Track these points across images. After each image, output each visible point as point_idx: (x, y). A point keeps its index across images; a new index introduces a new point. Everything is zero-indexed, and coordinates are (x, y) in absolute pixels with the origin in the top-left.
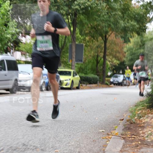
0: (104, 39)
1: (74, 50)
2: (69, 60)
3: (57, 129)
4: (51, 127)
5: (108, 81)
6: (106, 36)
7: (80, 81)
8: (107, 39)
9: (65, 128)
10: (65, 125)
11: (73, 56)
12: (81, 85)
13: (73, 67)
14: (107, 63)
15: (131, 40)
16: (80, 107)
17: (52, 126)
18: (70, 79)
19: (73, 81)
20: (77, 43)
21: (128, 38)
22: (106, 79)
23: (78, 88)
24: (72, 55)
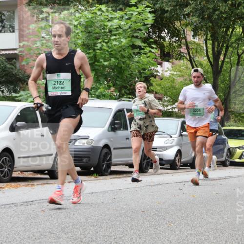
3: (226, 241)
4: (215, 238)
9: (241, 239)
10: (240, 233)
17: (217, 234)
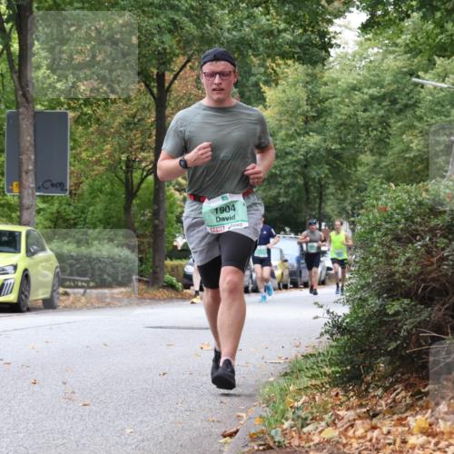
0: (155, 90)
1: (27, 139)
2: (10, 183)
5: (174, 271)
6: (161, 77)
7: (56, 275)
8: (168, 90)
11: (25, 168)
12: (61, 290)
13: (26, 215)
14: (172, 195)
15: (270, 93)
16: (60, 383)
18: (15, 267)
19: (26, 276)
20: (39, 107)
21: (256, 85)
22: (168, 262)
23: (49, 305)
24: (20, 163)
